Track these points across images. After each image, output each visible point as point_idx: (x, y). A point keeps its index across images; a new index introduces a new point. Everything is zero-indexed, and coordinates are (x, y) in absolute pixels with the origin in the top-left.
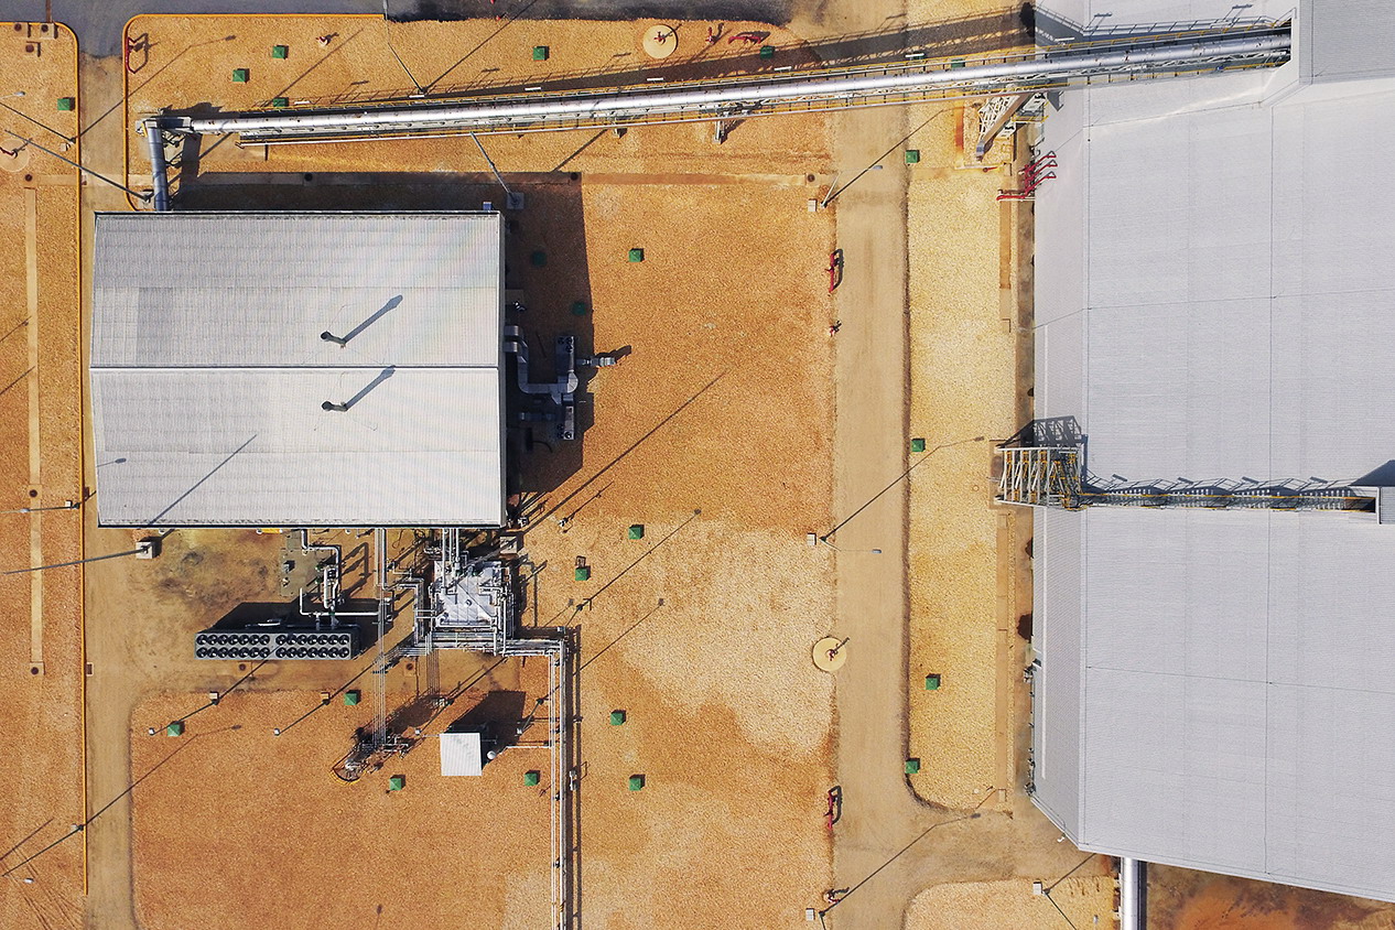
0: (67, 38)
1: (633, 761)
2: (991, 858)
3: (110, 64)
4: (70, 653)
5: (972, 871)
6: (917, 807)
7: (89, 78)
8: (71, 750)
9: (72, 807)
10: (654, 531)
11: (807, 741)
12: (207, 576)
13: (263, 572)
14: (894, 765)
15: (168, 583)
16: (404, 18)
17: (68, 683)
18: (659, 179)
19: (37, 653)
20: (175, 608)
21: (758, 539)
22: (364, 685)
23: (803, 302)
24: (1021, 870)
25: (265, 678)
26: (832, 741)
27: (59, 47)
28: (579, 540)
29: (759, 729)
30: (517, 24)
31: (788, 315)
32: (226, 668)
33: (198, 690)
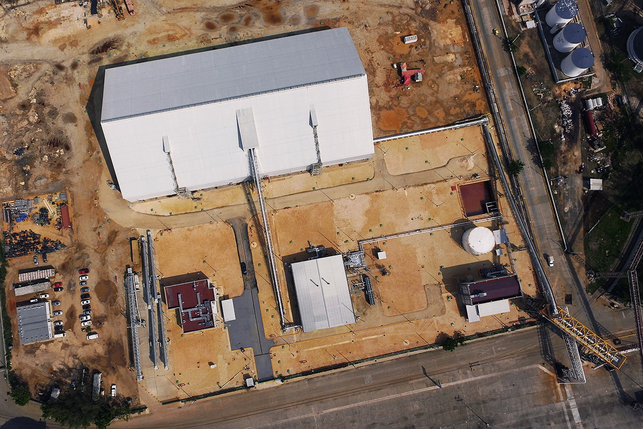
0: (271, 349)
1: (378, 227)
2: (381, 163)
3: (275, 341)
4: (380, 330)
5: (384, 166)
6: (375, 177)
7: (278, 344)
8: (397, 326)
9: (407, 324)
10: (338, 230)
11: (368, 198)
12: (361, 307)
13: (358, 297)
14: (369, 182)
15: (364, 314)
16: (258, 290)
17: (385, 329)
18: (277, 240)
19: (381, 335)
20: (368, 312)
21: (335, 213)
22: (374, 276)
23: (294, 212)
24: (382, 158)
25: (377, 294)
26: (366, 194)
27: (273, 350)
28: (341, 243)
29: (368, 206)
30: (255, 270)
31: (296, 214)
32: (376, 301)
33: (381, 305)
